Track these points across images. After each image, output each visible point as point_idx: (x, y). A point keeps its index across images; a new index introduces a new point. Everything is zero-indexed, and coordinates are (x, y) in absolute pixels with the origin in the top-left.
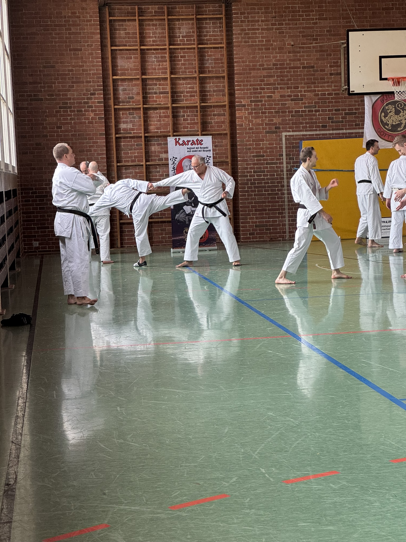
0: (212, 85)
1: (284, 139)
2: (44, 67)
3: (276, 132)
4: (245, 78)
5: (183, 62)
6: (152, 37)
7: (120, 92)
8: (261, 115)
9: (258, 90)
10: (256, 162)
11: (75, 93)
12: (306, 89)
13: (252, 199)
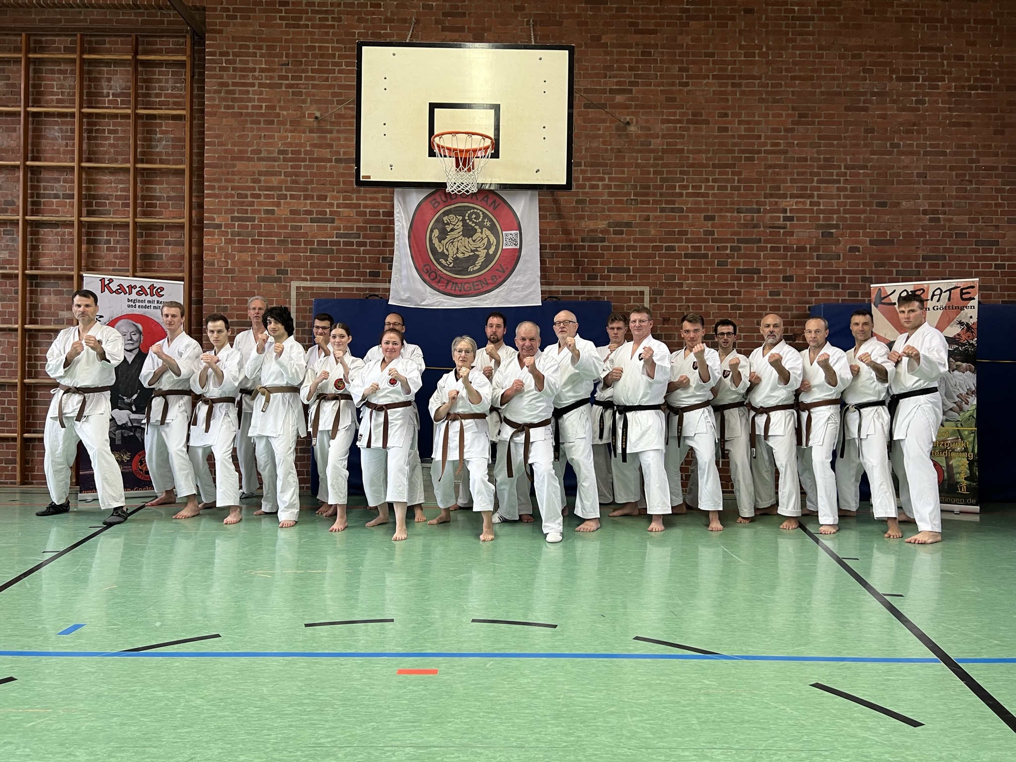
0: (165, 186)
1: (293, 293)
3: (279, 280)
4: (223, 174)
5: (112, 142)
6: (57, 94)
8: (250, 245)
9: (247, 198)
12: (341, 201)
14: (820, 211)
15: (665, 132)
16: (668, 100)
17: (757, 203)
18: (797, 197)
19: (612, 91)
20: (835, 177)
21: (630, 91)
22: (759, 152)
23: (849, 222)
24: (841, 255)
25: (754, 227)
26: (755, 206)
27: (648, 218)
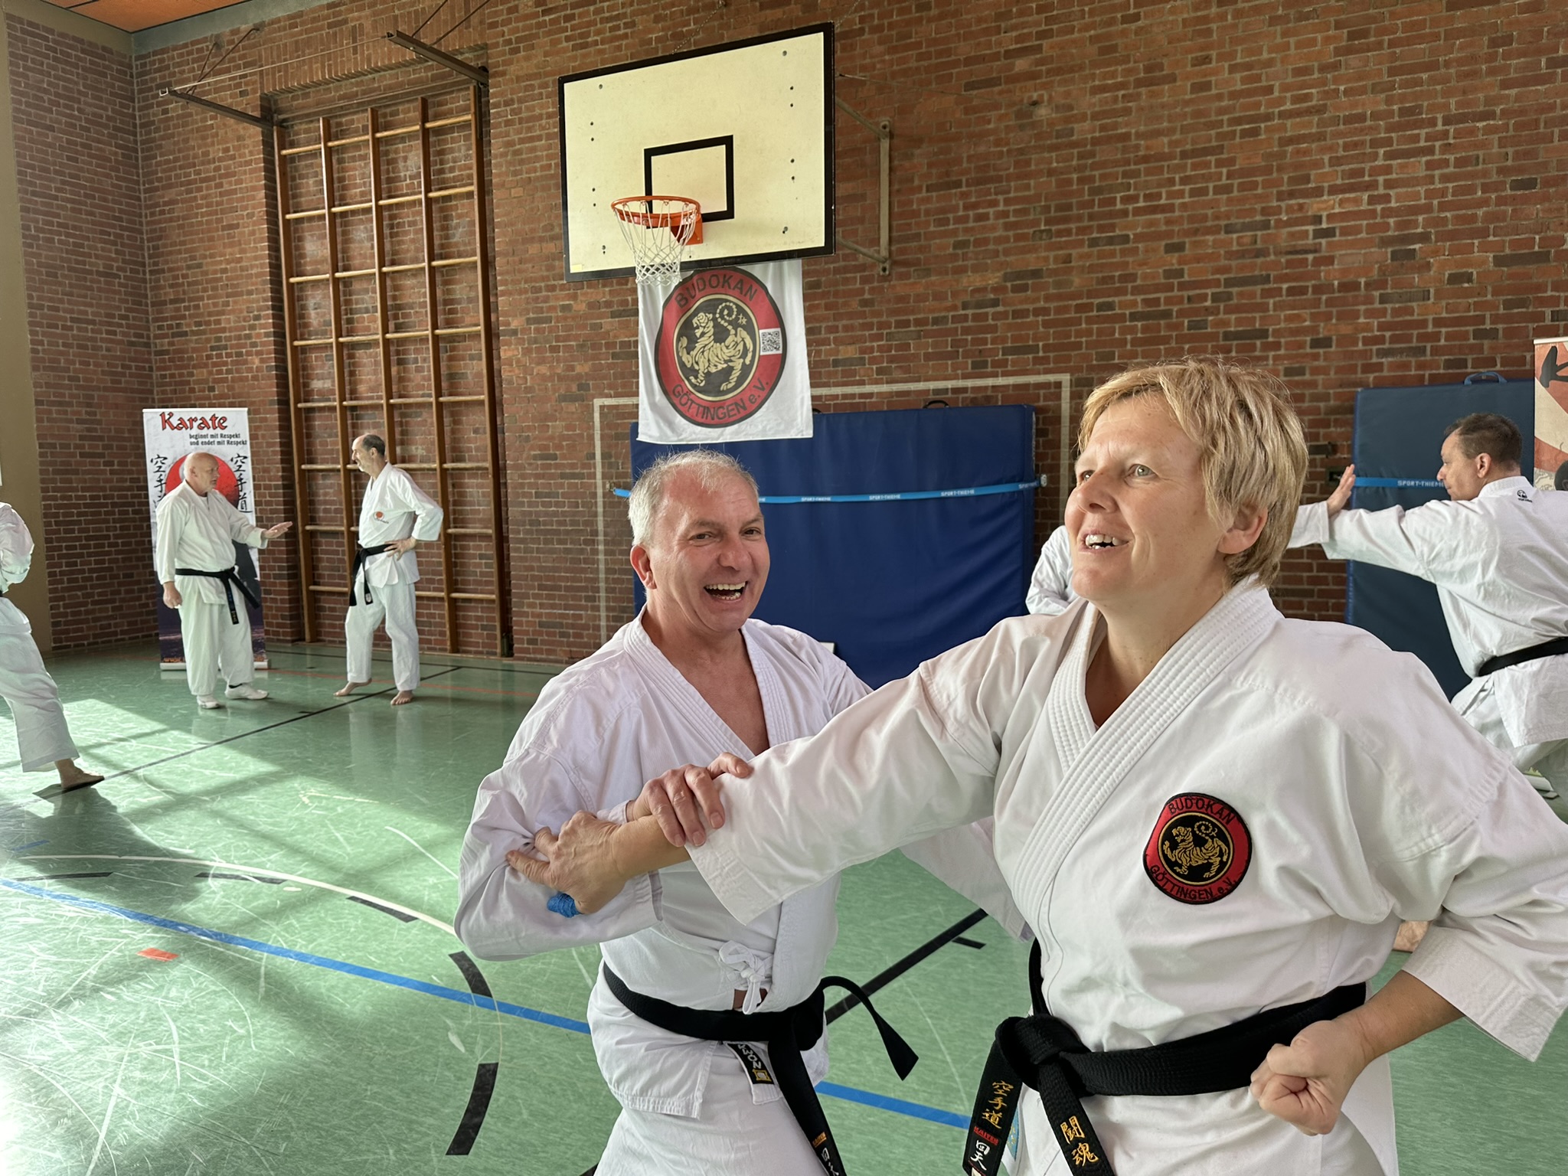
0: (462, 285)
1: (597, 415)
2: (189, 267)
3: (581, 399)
4: (515, 263)
7: (313, 313)
8: (548, 354)
9: (541, 292)
10: (539, 471)
11: (231, 317)
13: (534, 559)
14: (1388, 213)
15: (1097, 109)
16: (1103, 51)
17: (1265, 211)
18: (1343, 191)
19: (1009, 54)
20: (1422, 144)
21: (1039, 49)
22: (1268, 117)
23: (1450, 227)
24: (1432, 291)
25: (1257, 256)
26: (1258, 218)
27: (1068, 259)
